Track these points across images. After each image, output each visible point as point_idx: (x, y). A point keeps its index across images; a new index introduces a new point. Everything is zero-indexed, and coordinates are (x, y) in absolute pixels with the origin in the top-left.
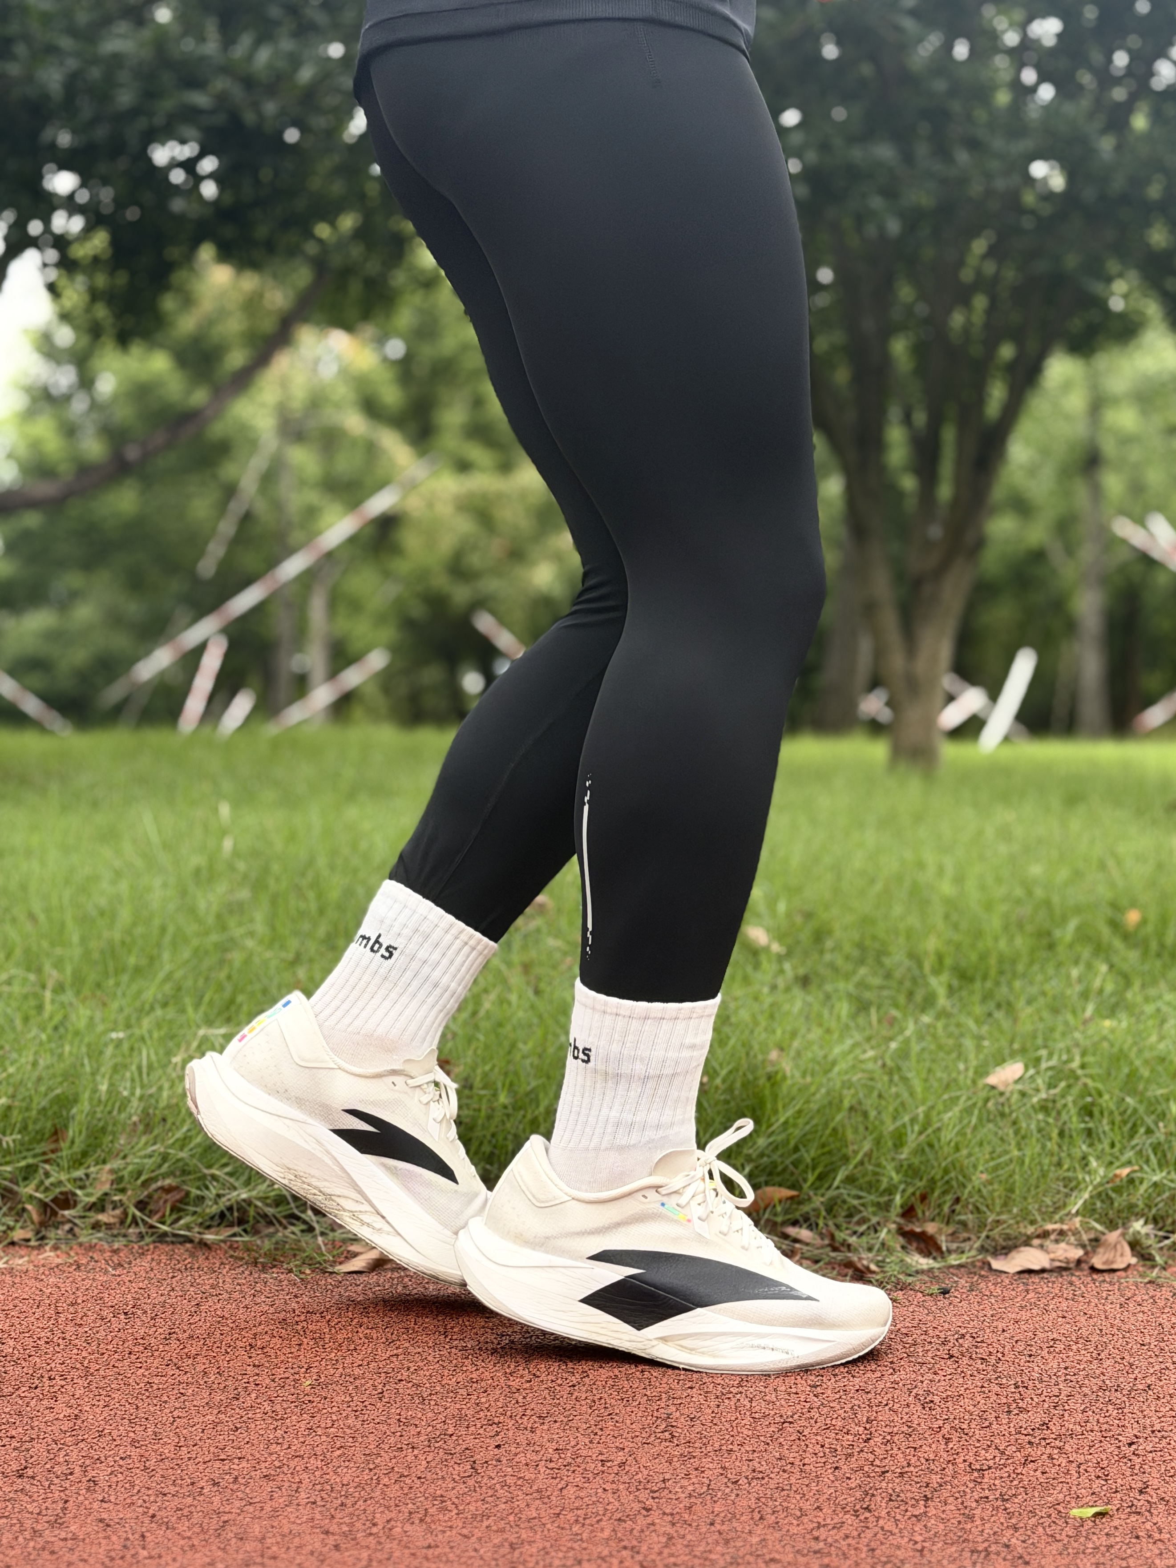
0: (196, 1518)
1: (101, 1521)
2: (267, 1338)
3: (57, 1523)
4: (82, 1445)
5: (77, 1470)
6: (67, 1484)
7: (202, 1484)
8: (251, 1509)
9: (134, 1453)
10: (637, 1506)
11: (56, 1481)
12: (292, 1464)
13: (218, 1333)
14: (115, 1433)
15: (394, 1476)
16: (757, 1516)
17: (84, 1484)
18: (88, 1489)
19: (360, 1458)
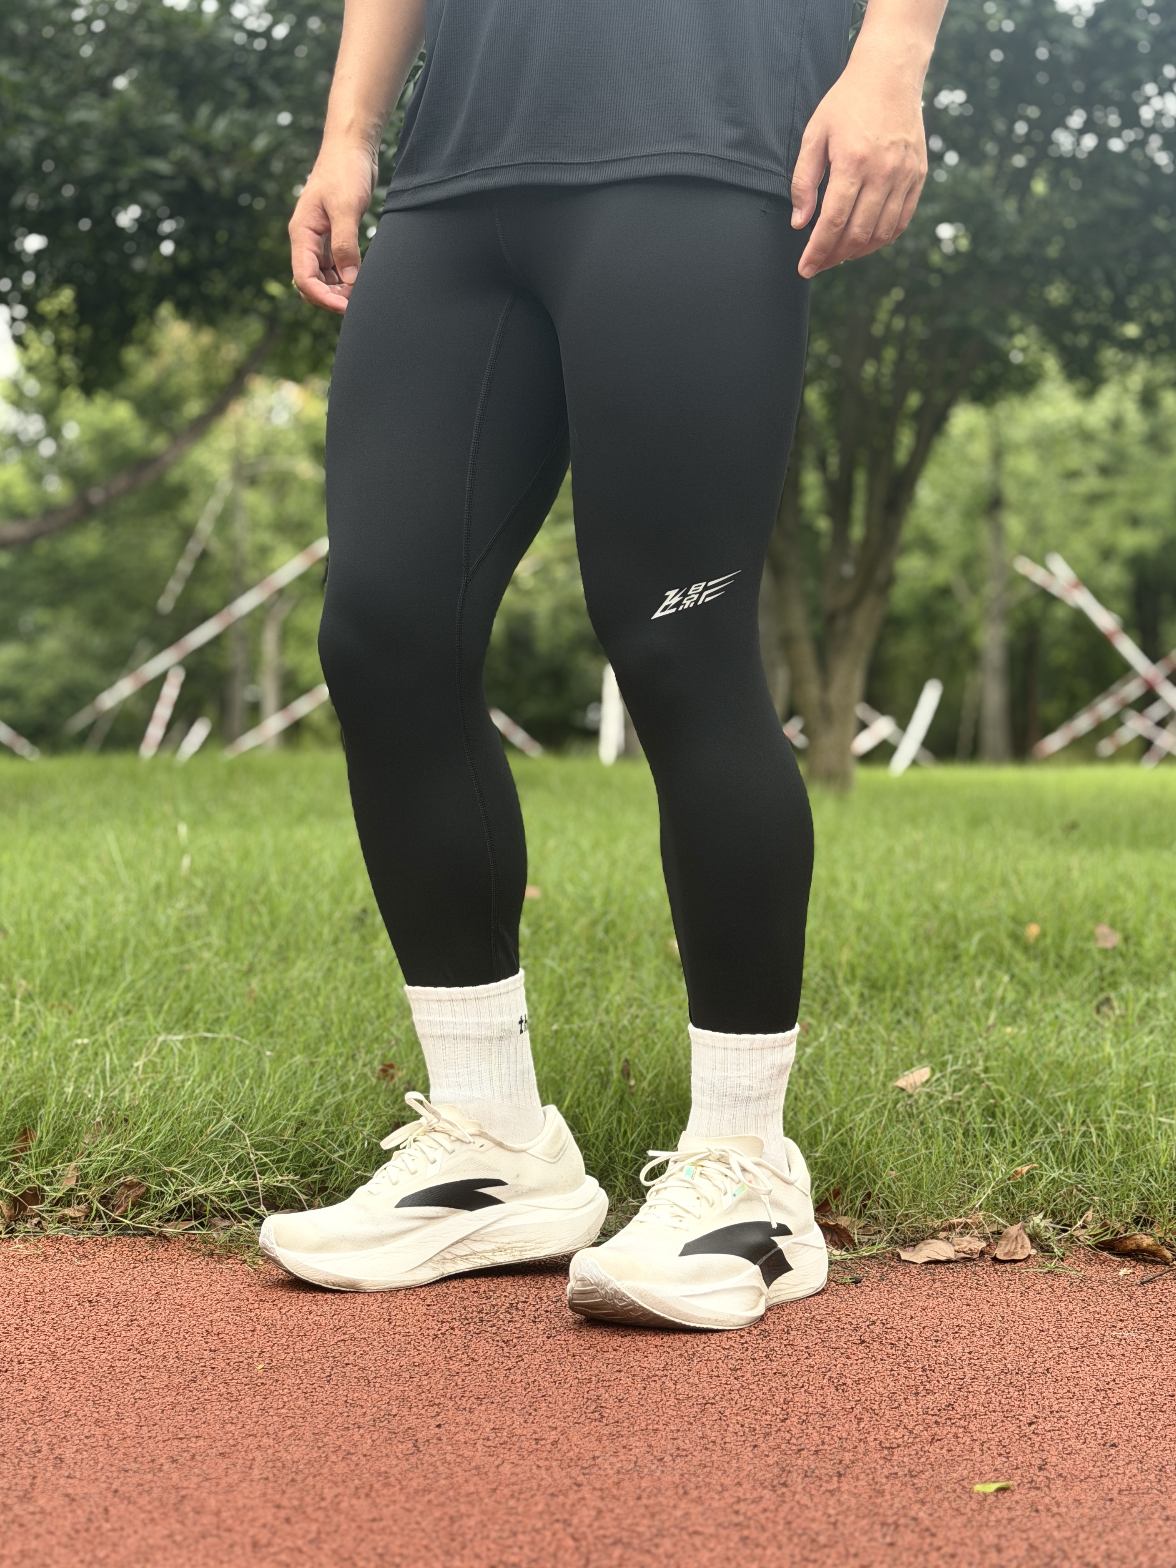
0: (156, 1492)
1: (67, 1495)
2: (223, 1324)
3: (26, 1497)
4: (49, 1425)
5: (45, 1448)
6: (35, 1461)
7: (162, 1460)
8: (207, 1484)
9: (98, 1432)
10: (568, 1482)
11: (25, 1458)
12: (247, 1442)
13: (176, 1320)
14: (80, 1414)
15: (341, 1454)
16: (681, 1491)
17: (50, 1463)
18: (55, 1466)
19: (309, 1436)
